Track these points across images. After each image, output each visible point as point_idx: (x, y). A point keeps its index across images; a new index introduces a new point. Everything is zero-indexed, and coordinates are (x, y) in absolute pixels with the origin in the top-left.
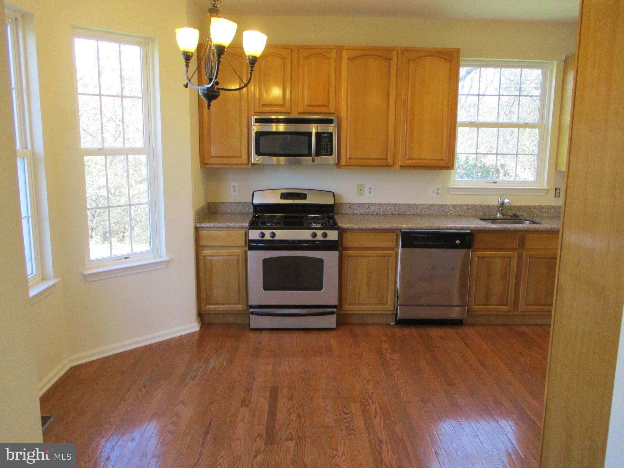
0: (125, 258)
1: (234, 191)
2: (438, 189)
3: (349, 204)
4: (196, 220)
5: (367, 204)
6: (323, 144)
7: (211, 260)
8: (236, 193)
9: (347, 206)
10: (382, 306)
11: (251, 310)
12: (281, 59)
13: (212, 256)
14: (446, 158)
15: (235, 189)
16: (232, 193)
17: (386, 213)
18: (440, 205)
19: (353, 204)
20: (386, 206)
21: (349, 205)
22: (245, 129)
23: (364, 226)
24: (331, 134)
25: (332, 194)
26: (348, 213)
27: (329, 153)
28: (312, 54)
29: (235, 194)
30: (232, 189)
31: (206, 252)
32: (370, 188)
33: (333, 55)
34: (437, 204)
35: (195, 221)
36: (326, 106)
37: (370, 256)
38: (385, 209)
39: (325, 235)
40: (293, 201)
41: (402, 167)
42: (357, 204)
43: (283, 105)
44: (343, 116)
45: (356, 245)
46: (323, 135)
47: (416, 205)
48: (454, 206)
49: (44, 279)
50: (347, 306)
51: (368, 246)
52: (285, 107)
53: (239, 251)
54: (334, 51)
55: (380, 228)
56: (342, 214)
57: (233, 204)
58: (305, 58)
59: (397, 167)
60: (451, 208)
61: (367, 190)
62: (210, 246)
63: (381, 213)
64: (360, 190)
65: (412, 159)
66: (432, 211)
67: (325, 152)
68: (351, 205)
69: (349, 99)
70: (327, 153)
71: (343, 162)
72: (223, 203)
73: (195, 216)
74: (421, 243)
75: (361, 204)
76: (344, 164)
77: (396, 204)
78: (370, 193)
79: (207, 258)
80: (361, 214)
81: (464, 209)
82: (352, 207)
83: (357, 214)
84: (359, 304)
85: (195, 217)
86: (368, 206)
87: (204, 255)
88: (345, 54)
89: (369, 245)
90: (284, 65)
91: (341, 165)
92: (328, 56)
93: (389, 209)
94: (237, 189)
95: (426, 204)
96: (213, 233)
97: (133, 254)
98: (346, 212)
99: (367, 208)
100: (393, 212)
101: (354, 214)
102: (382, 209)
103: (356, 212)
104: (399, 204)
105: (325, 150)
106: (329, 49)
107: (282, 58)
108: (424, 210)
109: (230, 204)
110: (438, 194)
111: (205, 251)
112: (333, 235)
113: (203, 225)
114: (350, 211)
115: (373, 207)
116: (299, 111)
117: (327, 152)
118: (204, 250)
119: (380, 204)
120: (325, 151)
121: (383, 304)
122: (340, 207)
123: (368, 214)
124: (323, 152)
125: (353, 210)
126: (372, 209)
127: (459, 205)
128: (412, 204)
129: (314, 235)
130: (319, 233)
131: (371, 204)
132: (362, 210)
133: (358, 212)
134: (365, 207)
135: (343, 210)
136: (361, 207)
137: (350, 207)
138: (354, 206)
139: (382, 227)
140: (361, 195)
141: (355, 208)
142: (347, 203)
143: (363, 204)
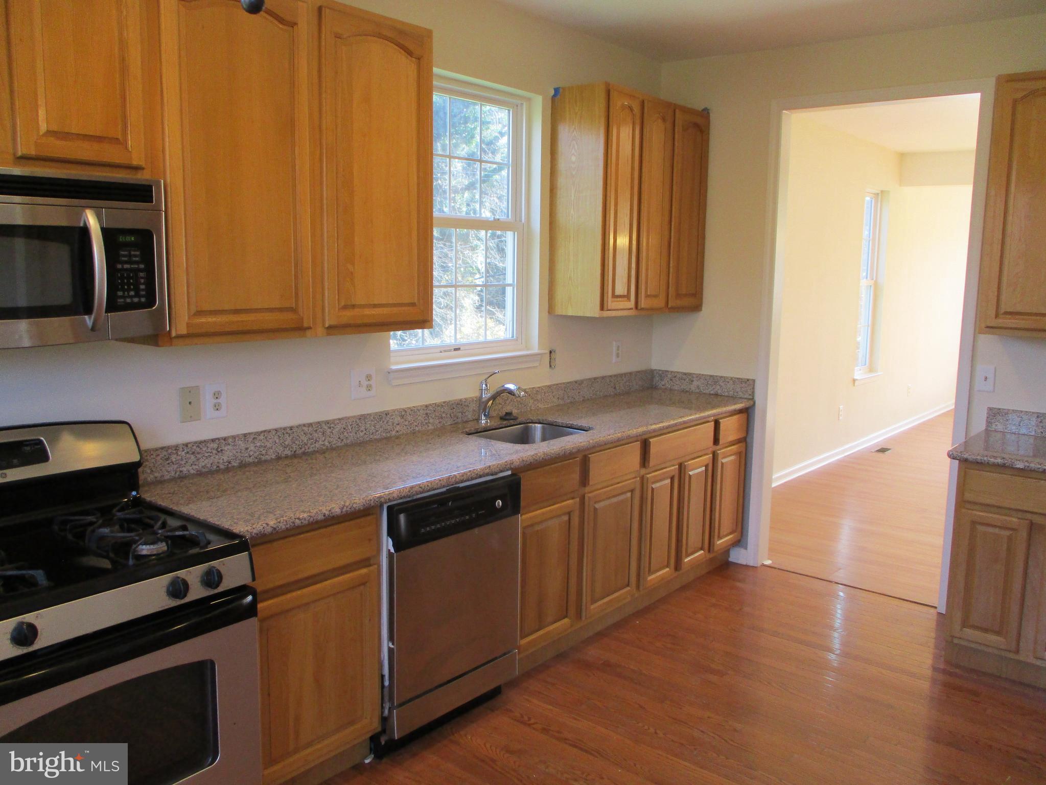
2: (369, 378)
3: (162, 448)
5: (213, 440)
6: (123, 270)
9: (158, 458)
10: (352, 729)
14: (419, 299)
17: (263, 458)
18: (376, 414)
19: (176, 448)
20: (262, 437)
21: (165, 454)
24: (150, 235)
25: (126, 427)
26: (163, 476)
27: (143, 300)
32: (217, 395)
34: (370, 415)
36: (115, 141)
37: (317, 600)
38: (261, 446)
39: (215, 579)
40: (3, 476)
41: (332, 330)
42: (186, 445)
46: (121, 239)
47: (327, 422)
48: (403, 413)
51: (313, 571)
55: (344, 510)
59: (320, 330)
60: (398, 419)
61: (207, 401)
63: (251, 460)
64: (190, 404)
65: (353, 306)
66: (362, 434)
67: (131, 297)
70: (136, 300)
74: (433, 527)
75: (198, 444)
77: (285, 429)
78: (217, 407)
80: (200, 474)
81: (420, 418)
82: (173, 458)
86: (216, 446)
89: (317, 566)
93: (269, 445)
95: (348, 418)
98: (156, 475)
99: (214, 452)
100: (280, 450)
101: (182, 478)
102: (252, 448)
103: (185, 469)
104: (291, 428)
105: (129, 290)
108: (345, 434)
110: (369, 388)
114: (169, 472)
115: (230, 447)
116: (21, 151)
117: (137, 295)
119: (245, 435)
120: (132, 294)
121: (354, 721)
123: (218, 470)
124: (123, 297)
125: (176, 466)
126: (228, 454)
127: (411, 409)
128: (319, 423)
129: (182, 589)
131: (225, 439)
132: (201, 460)
133: (193, 469)
134: (209, 450)
135: (149, 471)
136: (198, 453)
137: (167, 459)
138: (180, 453)
139: (347, 507)
140: (192, 419)
141: (182, 460)
142: (157, 450)
143: (201, 442)
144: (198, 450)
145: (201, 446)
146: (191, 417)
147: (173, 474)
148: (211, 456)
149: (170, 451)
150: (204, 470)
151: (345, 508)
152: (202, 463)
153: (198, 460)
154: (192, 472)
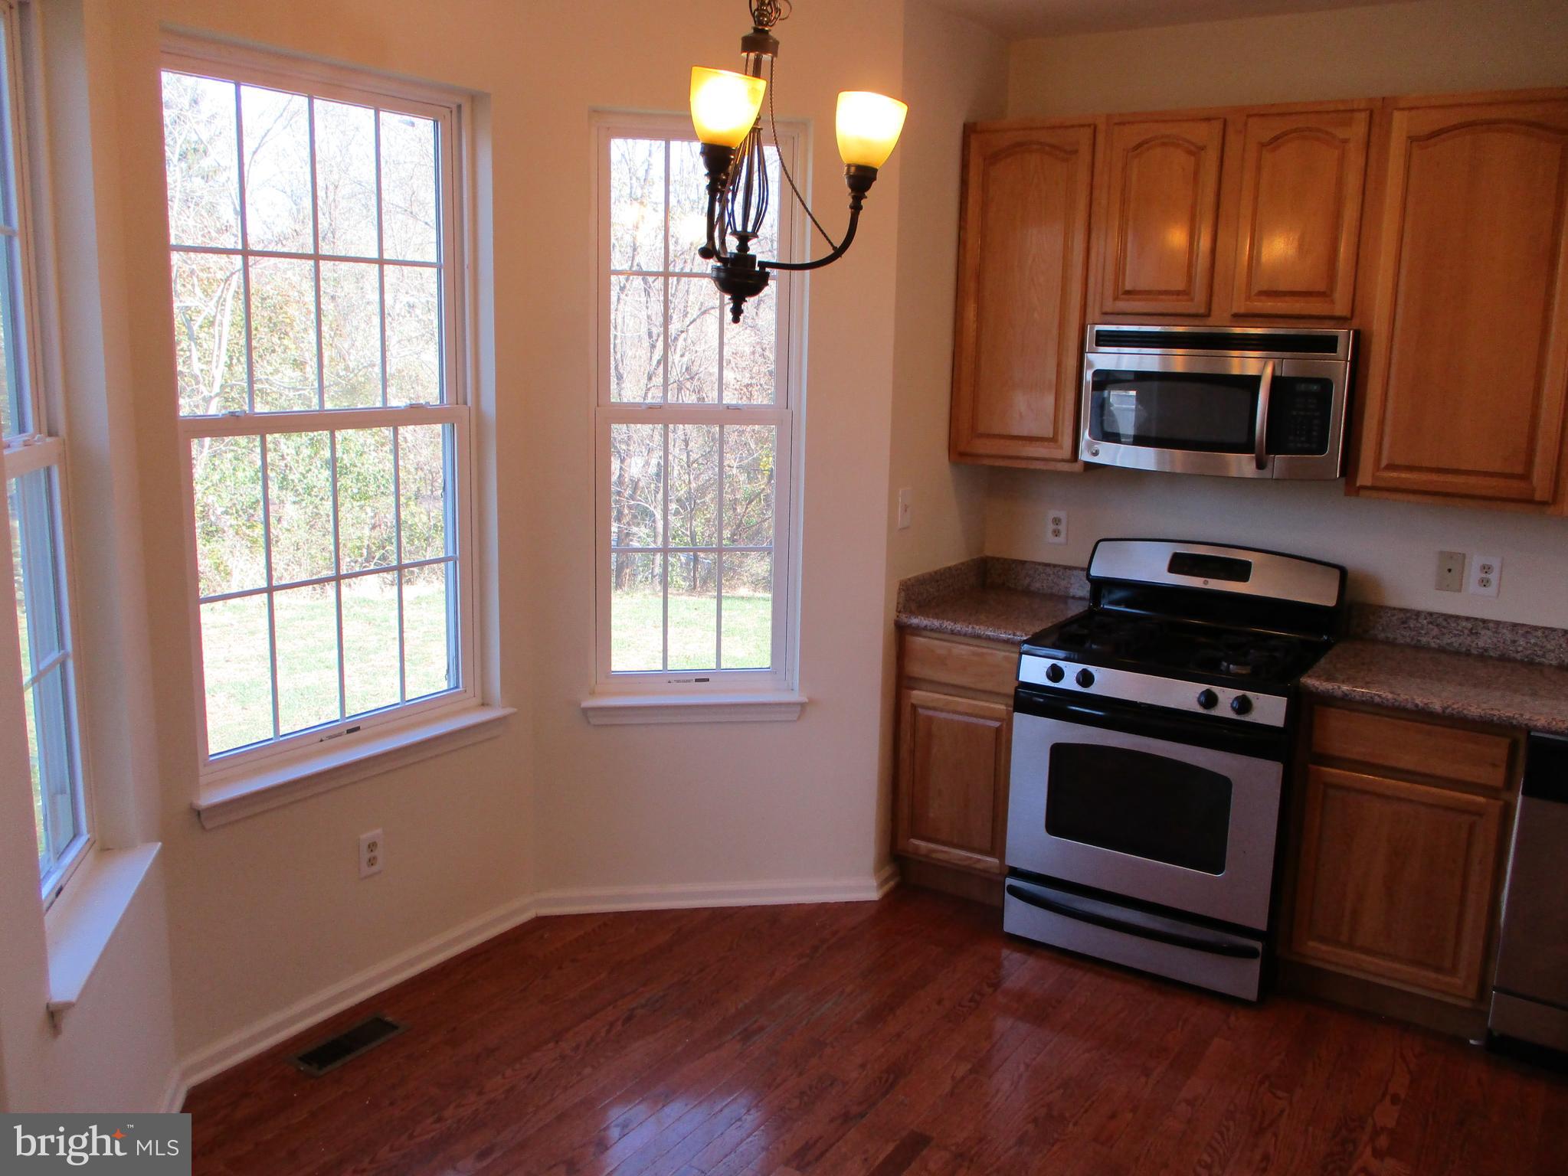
0: (697, 680)
1: (1056, 533)
3: (1401, 610)
4: (900, 606)
5: (1468, 619)
6: (1296, 416)
7: (930, 719)
8: (1062, 539)
9: (1395, 618)
10: (1433, 975)
11: (1009, 881)
12: (1190, 153)
13: (934, 709)
15: (1059, 527)
16: (1050, 537)
17: (1538, 660)
19: (1418, 614)
20: (1539, 634)
21: (1402, 615)
22: (1071, 363)
23: (1390, 696)
24: (1326, 385)
25: (1337, 573)
26: (1396, 639)
27: (1312, 446)
28: (1285, 134)
29: (1057, 540)
30: (1051, 527)
31: (918, 695)
32: (1487, 569)
33: (1357, 130)
35: (897, 607)
36: (1322, 295)
37: (1399, 799)
38: (1537, 645)
39: (1243, 706)
40: (1206, 583)
42: (1431, 614)
43: (1186, 293)
44: (1379, 328)
45: (1356, 751)
46: (1300, 387)
49: (484, 704)
50: (1311, 944)
51: (1401, 765)
52: (1192, 300)
53: (1003, 707)
54: (1362, 117)
55: (1448, 711)
56: (1375, 641)
57: (1048, 570)
58: (1262, 145)
61: (1473, 574)
62: (932, 682)
63: (1517, 656)
64: (1450, 571)
67: (1300, 442)
68: (1409, 616)
69: (1404, 272)
70: (1305, 446)
71: (1364, 478)
72: (1023, 563)
73: (899, 593)
75: (1447, 617)
76: (1369, 483)
78: (1484, 583)
79: (920, 711)
80: (1442, 650)
82: (1412, 624)
83: (1426, 648)
84: (1350, 945)
85: (898, 598)
86: (1469, 625)
87: (914, 701)
88: (1400, 125)
89: (1407, 761)
90: (1196, 174)
91: (1358, 484)
92: (1341, 133)
93: (1550, 647)
94: (1062, 527)
96: (939, 646)
97: (719, 672)
98: (1389, 635)
99: (1466, 632)
101: (1418, 648)
102: (1522, 643)
103: (1424, 640)
105: (1299, 435)
106: (1344, 113)
107: (1192, 148)
109: (1041, 568)
111: (915, 693)
112: (1270, 709)
113: (915, 621)
114: (1403, 636)
115: (1489, 632)
116: (1235, 310)
117: (1307, 441)
118: (914, 689)
119: (1515, 625)
120: (1303, 439)
121: (1438, 969)
122: (1371, 618)
123: (1468, 654)
124: (1293, 442)
125: (1414, 633)
126: (1485, 639)
129: (1210, 700)
130: (1227, 696)
131: (1485, 622)
132: (1447, 636)
133: (1434, 642)
134: (1460, 628)
135: (1380, 628)
136: (1444, 627)
137: (1403, 623)
138: (1420, 621)
139: (1453, 709)
140: (1448, 588)
141: (1422, 628)
142: (1394, 609)
143: (1452, 616)
144: (1444, 623)
145: (1449, 620)
146: (1448, 586)
147: (1408, 640)
148: (1461, 635)
149: (1408, 615)
150: (1448, 647)
151: (1450, 709)
152: (1446, 640)
153: (1444, 634)
154: (1433, 645)
